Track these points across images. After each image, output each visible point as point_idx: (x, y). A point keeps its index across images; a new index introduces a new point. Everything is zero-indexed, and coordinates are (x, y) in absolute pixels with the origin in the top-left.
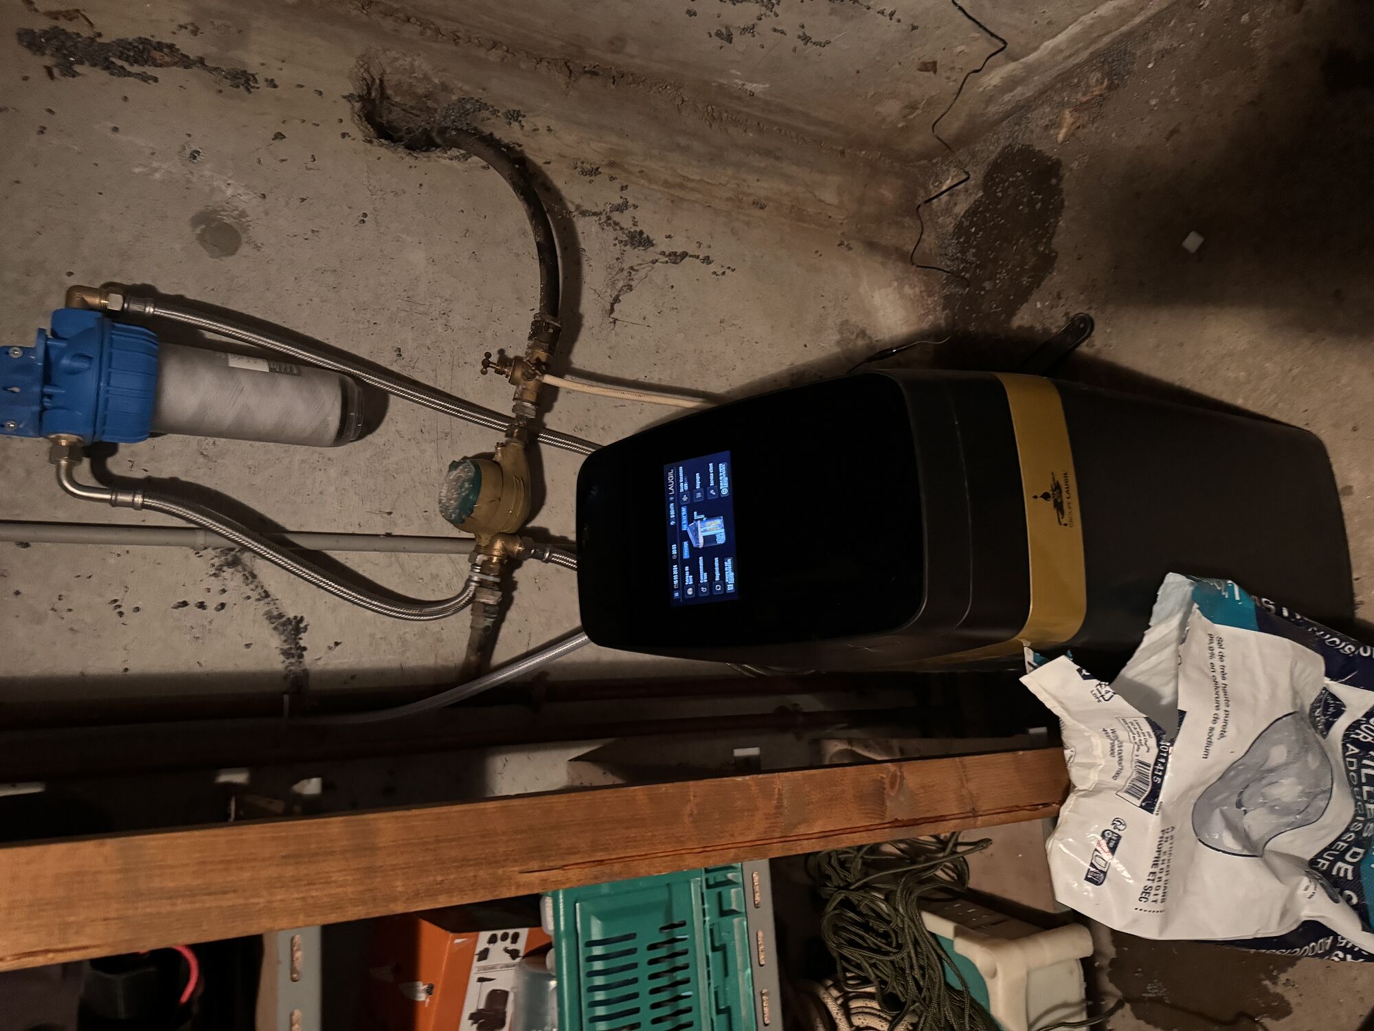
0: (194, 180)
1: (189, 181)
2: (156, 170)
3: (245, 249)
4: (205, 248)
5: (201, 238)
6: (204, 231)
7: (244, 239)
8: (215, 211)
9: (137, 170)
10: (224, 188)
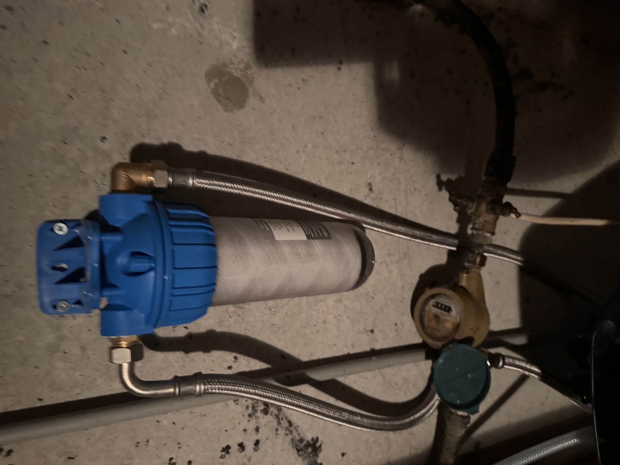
0: (205, 34)
1: (200, 35)
2: (171, 25)
3: (252, 101)
4: (219, 102)
5: (216, 93)
6: (216, 85)
7: (251, 91)
8: (225, 65)
9: (155, 26)
10: (230, 41)
